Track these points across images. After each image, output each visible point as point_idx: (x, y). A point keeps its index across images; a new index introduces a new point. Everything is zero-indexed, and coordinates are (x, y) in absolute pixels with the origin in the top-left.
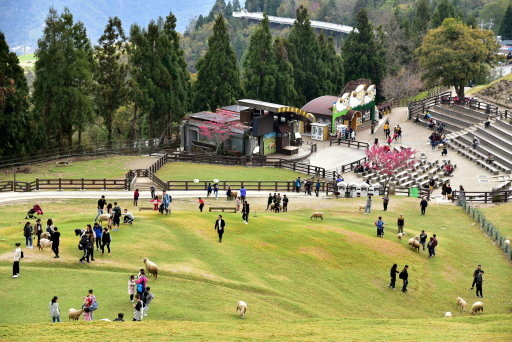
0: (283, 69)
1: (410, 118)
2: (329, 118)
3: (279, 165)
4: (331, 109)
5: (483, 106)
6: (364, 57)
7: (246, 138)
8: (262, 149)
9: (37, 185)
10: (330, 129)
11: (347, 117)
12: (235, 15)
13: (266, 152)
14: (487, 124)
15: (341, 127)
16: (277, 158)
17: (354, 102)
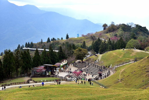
0: (49, 58)
1: (74, 66)
2: (60, 67)
3: (53, 77)
4: (60, 65)
5: (87, 63)
6: (62, 55)
7: (45, 72)
8: (49, 74)
9: (11, 84)
10: (60, 69)
11: (63, 66)
12: (23, 48)
13: (50, 74)
14: (89, 66)
15: (62, 69)
16: (52, 75)
17: (64, 64)
